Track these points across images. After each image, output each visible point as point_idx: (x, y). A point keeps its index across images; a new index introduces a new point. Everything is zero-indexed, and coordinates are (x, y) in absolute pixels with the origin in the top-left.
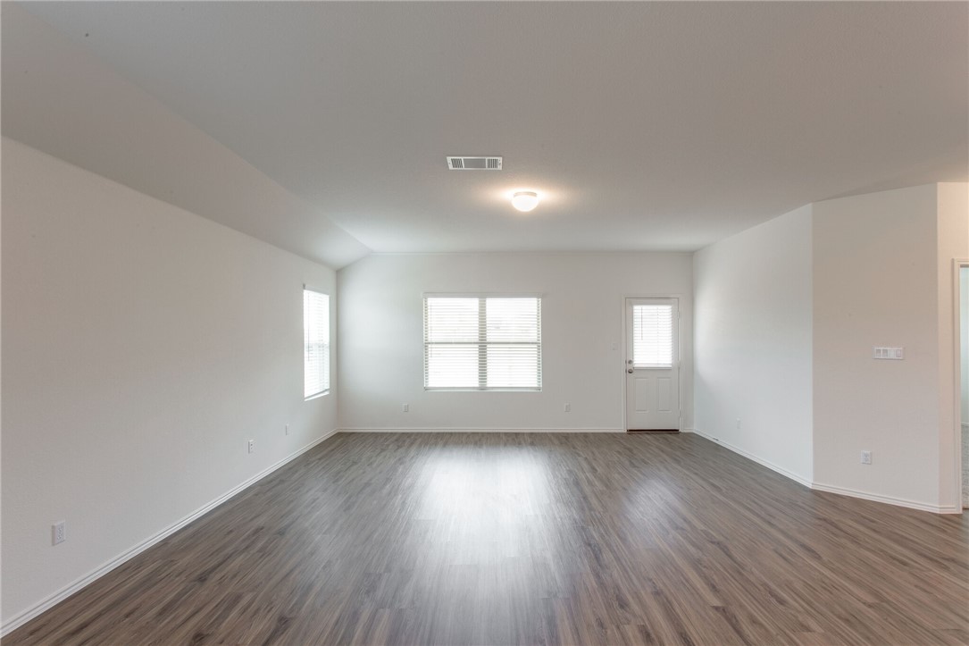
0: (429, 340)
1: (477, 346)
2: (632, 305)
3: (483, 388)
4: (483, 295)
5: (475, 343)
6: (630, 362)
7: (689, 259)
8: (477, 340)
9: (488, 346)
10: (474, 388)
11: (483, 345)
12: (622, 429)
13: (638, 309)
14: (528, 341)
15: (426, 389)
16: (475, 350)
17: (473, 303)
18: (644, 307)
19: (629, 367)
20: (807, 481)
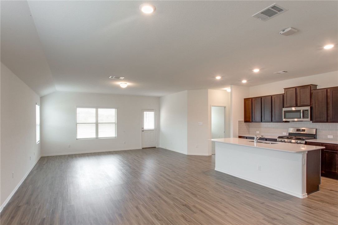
0: (78, 123)
1: (95, 124)
2: (143, 111)
3: (97, 138)
4: (97, 107)
5: (94, 123)
6: (143, 128)
7: (159, 99)
8: (95, 122)
9: (99, 124)
10: (94, 138)
11: (97, 124)
12: (141, 148)
13: (145, 113)
14: (112, 122)
15: (77, 139)
16: (94, 125)
17: (93, 110)
18: (147, 112)
19: (143, 130)
20: (185, 153)
